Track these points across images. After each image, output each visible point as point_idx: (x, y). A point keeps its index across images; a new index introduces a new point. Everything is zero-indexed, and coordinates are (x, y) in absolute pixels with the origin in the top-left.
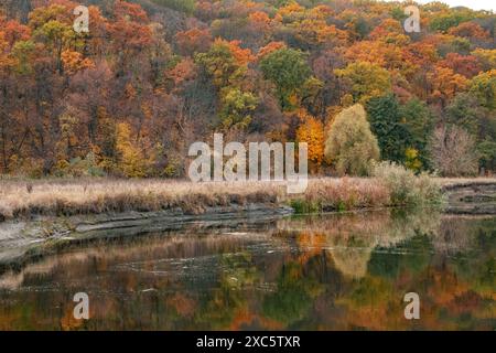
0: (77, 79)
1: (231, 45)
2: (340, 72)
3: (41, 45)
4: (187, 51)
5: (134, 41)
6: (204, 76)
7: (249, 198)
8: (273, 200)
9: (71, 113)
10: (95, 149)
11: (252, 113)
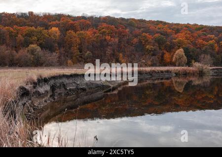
0: (110, 43)
1: (147, 34)
2: (175, 41)
3: (101, 35)
4: (136, 36)
5: (123, 34)
6: (140, 42)
7: (165, 71)
8: (171, 72)
9: (109, 51)
10: (114, 60)
11: (153, 51)
